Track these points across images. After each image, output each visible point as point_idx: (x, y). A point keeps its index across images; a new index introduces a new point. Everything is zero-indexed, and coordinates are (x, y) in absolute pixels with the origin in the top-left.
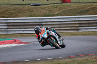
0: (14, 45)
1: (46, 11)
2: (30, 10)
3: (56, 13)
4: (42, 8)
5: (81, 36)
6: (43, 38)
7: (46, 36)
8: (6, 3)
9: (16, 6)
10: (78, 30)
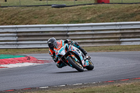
0: (26, 64)
1: (73, 16)
2: (51, 14)
3: (88, 18)
4: (67, 11)
5: (124, 52)
6: (60, 56)
7: (63, 53)
8: (16, 4)
9: (31, 8)
10: (120, 42)
